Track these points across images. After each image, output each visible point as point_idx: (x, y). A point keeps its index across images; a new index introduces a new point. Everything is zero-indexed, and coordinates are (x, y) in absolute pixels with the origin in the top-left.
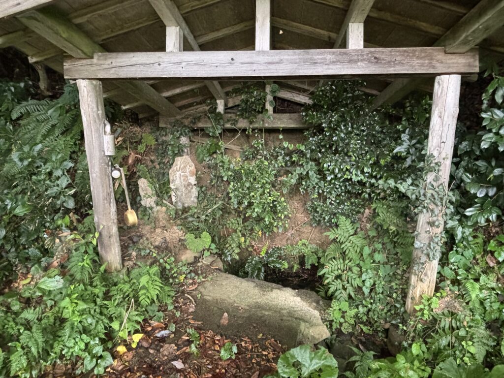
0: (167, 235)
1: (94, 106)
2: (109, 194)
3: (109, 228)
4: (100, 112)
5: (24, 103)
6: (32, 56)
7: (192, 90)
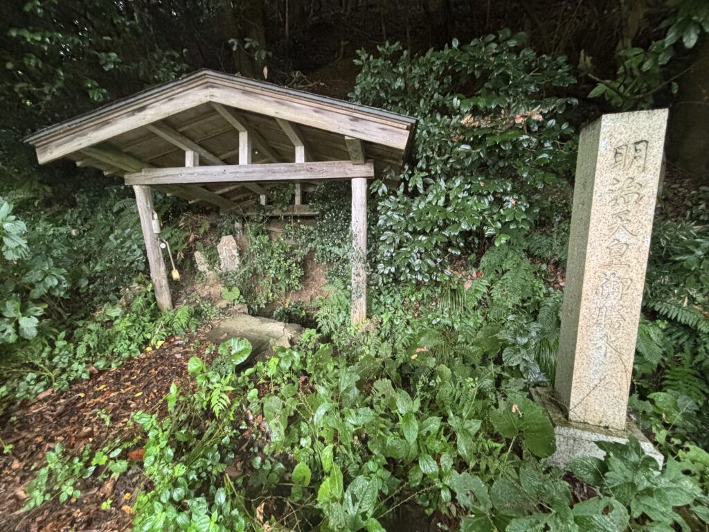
0: (212, 290)
1: (144, 201)
2: (159, 259)
3: (160, 281)
4: (149, 206)
5: (123, 201)
6: (106, 171)
7: (237, 189)
